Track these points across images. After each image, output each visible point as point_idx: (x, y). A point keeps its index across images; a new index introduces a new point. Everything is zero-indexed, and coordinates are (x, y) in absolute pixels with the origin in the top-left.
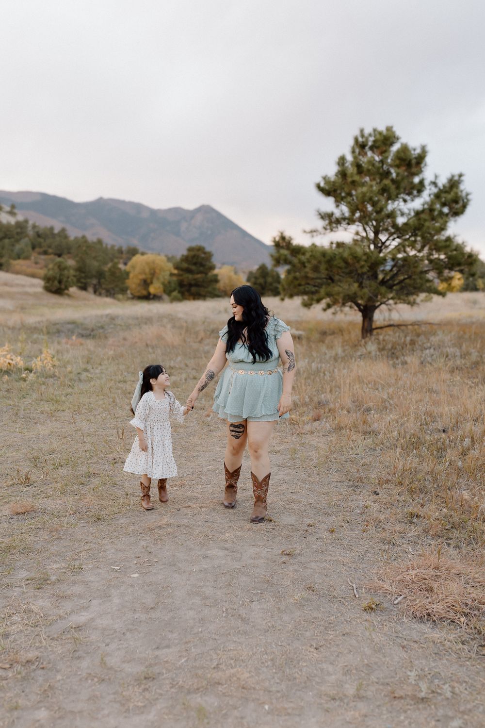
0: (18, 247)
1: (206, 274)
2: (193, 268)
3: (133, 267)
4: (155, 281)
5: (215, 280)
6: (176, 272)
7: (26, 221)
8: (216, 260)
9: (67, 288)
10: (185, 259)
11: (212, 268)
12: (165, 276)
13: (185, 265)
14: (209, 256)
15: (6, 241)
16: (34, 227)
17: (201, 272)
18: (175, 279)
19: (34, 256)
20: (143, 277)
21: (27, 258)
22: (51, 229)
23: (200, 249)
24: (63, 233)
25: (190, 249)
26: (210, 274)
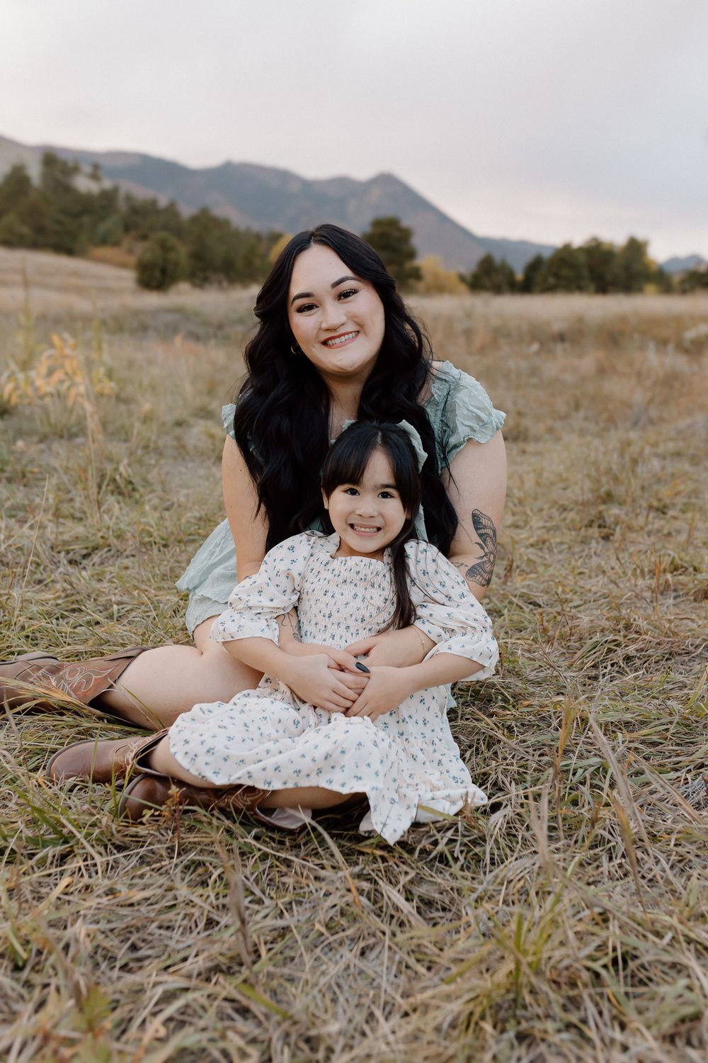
0: (104, 227)
1: (401, 264)
5: (417, 275)
7: (115, 190)
8: (417, 241)
9: (174, 282)
11: (411, 255)
14: (406, 235)
15: (86, 219)
16: (129, 198)
17: (391, 262)
19: (127, 242)
21: (116, 244)
22: (154, 202)
23: (393, 223)
24: (171, 210)
25: (377, 223)
26: (408, 265)
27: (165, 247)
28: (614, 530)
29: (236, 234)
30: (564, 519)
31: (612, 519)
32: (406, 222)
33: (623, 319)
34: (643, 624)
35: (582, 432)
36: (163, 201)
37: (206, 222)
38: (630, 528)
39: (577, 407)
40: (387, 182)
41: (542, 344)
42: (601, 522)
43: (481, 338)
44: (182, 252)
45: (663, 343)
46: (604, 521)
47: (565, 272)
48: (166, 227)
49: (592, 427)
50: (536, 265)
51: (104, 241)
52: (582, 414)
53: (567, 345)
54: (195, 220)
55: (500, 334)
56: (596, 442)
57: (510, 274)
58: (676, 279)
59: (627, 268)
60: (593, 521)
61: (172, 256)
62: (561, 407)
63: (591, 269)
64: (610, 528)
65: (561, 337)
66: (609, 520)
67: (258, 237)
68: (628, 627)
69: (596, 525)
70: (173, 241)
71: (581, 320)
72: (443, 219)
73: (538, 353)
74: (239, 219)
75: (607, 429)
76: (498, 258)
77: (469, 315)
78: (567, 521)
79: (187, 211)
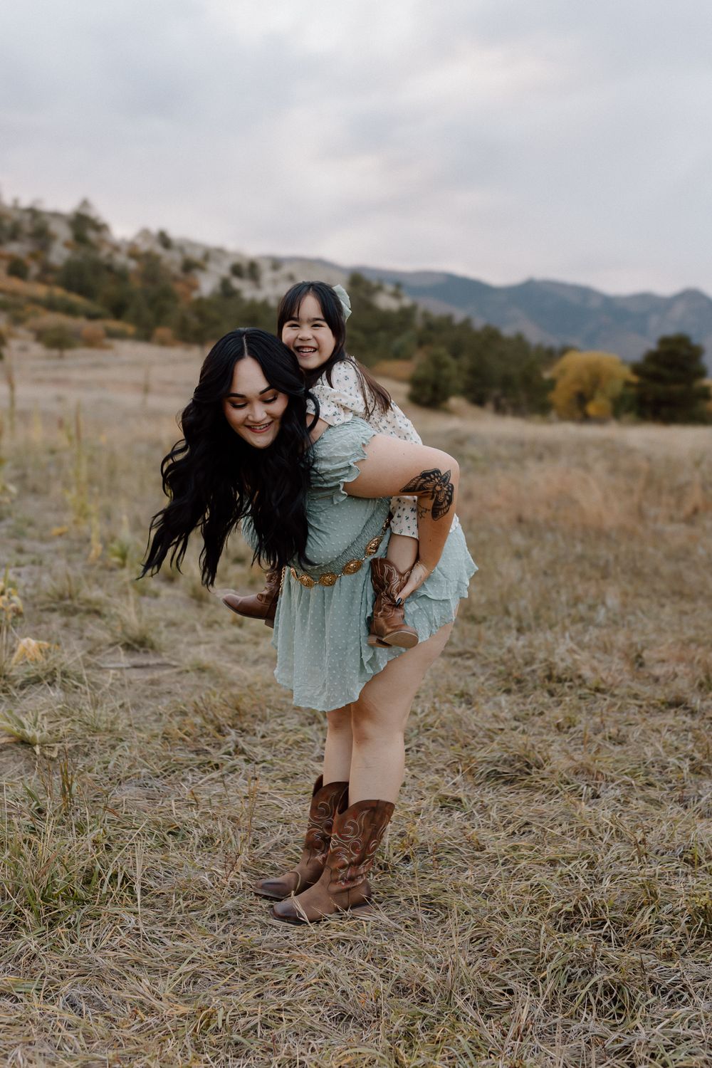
0: (398, 342)
1: (689, 384)
2: (667, 373)
3: (563, 372)
4: (598, 395)
6: (634, 379)
10: (652, 357)
12: (616, 387)
13: (652, 368)
14: (696, 352)
15: (382, 335)
16: (426, 315)
17: (678, 381)
18: (632, 391)
20: (577, 387)
21: (408, 358)
22: (450, 318)
23: (683, 341)
24: (466, 324)
25: (664, 341)
26: (697, 385)
32: (697, 340)
51: (397, 355)
61: (446, 372)
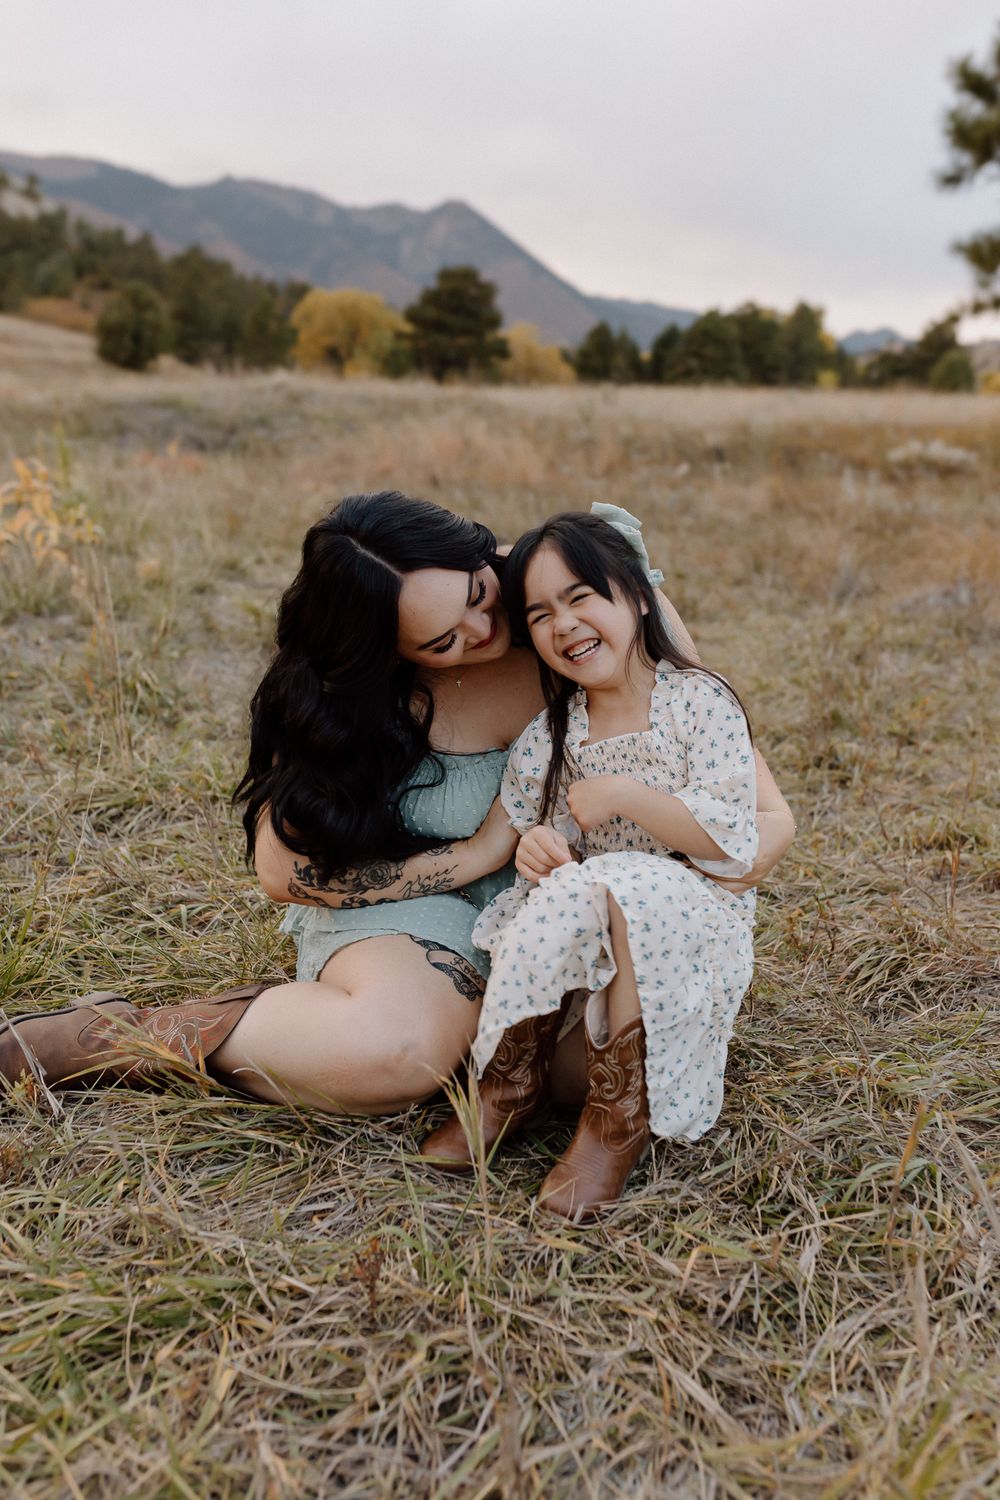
0: (45, 269)
1: (481, 336)
2: (453, 320)
3: (308, 318)
4: (358, 351)
5: (502, 350)
6: (409, 328)
7: (62, 215)
8: (502, 302)
9: (153, 354)
10: (431, 298)
11: (495, 322)
12: (386, 341)
13: (432, 313)
14: (487, 292)
15: (18, 257)
16: (81, 227)
17: (466, 332)
18: (406, 345)
19: (79, 292)
20: (329, 340)
21: (64, 294)
22: (119, 235)
23: (468, 275)
24: (145, 245)
25: (446, 275)
26: (490, 337)
27: (139, 303)
28: (850, 771)
29: (241, 284)
30: (778, 755)
31: (847, 756)
32: (486, 275)
33: (802, 430)
34: (930, 933)
35: (772, 609)
36: (132, 234)
37: (197, 267)
38: (873, 770)
39: (759, 568)
40: (456, 213)
41: (692, 462)
42: (832, 760)
43: (607, 453)
44: (164, 309)
45: (861, 466)
46: (837, 759)
47: (710, 351)
48: (137, 273)
49: (786, 600)
50: (668, 340)
51: (47, 290)
52: (768, 577)
53: (727, 466)
54: (181, 262)
55: (633, 449)
56: (797, 624)
57: (633, 353)
58: (862, 363)
59: (795, 346)
60: (821, 759)
61: (149, 316)
62: (735, 566)
63: (746, 346)
64: (844, 769)
65: (718, 455)
66: (844, 757)
67: (272, 289)
68: (912, 937)
69: (825, 765)
70: (150, 293)
71: (744, 429)
72: (538, 269)
73: (687, 478)
74: (245, 263)
75: (804, 603)
76: (615, 328)
77: (587, 420)
78: (783, 757)
79: (168, 248)
